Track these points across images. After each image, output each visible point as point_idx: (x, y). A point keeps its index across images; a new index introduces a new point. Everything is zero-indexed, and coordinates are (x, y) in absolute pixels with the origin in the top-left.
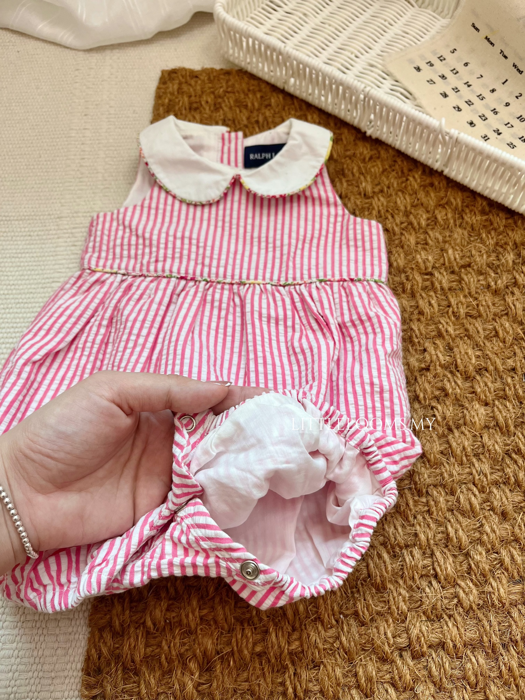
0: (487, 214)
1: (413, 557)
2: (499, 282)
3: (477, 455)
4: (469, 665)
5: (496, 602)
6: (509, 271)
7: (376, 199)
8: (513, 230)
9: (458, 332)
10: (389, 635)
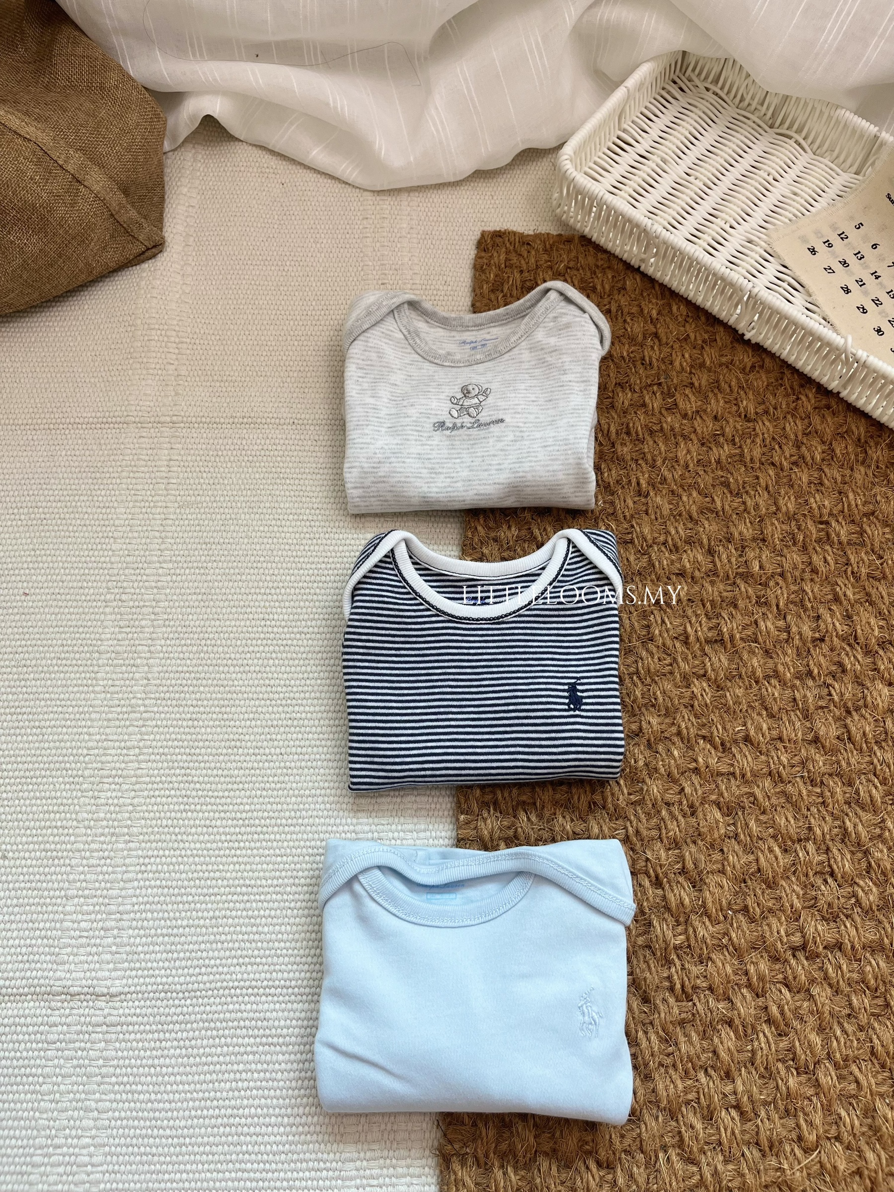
1: (807, 852)
3: (878, 742)
4: (868, 968)
7: (760, 423)
9: (857, 597)
10: (783, 933)
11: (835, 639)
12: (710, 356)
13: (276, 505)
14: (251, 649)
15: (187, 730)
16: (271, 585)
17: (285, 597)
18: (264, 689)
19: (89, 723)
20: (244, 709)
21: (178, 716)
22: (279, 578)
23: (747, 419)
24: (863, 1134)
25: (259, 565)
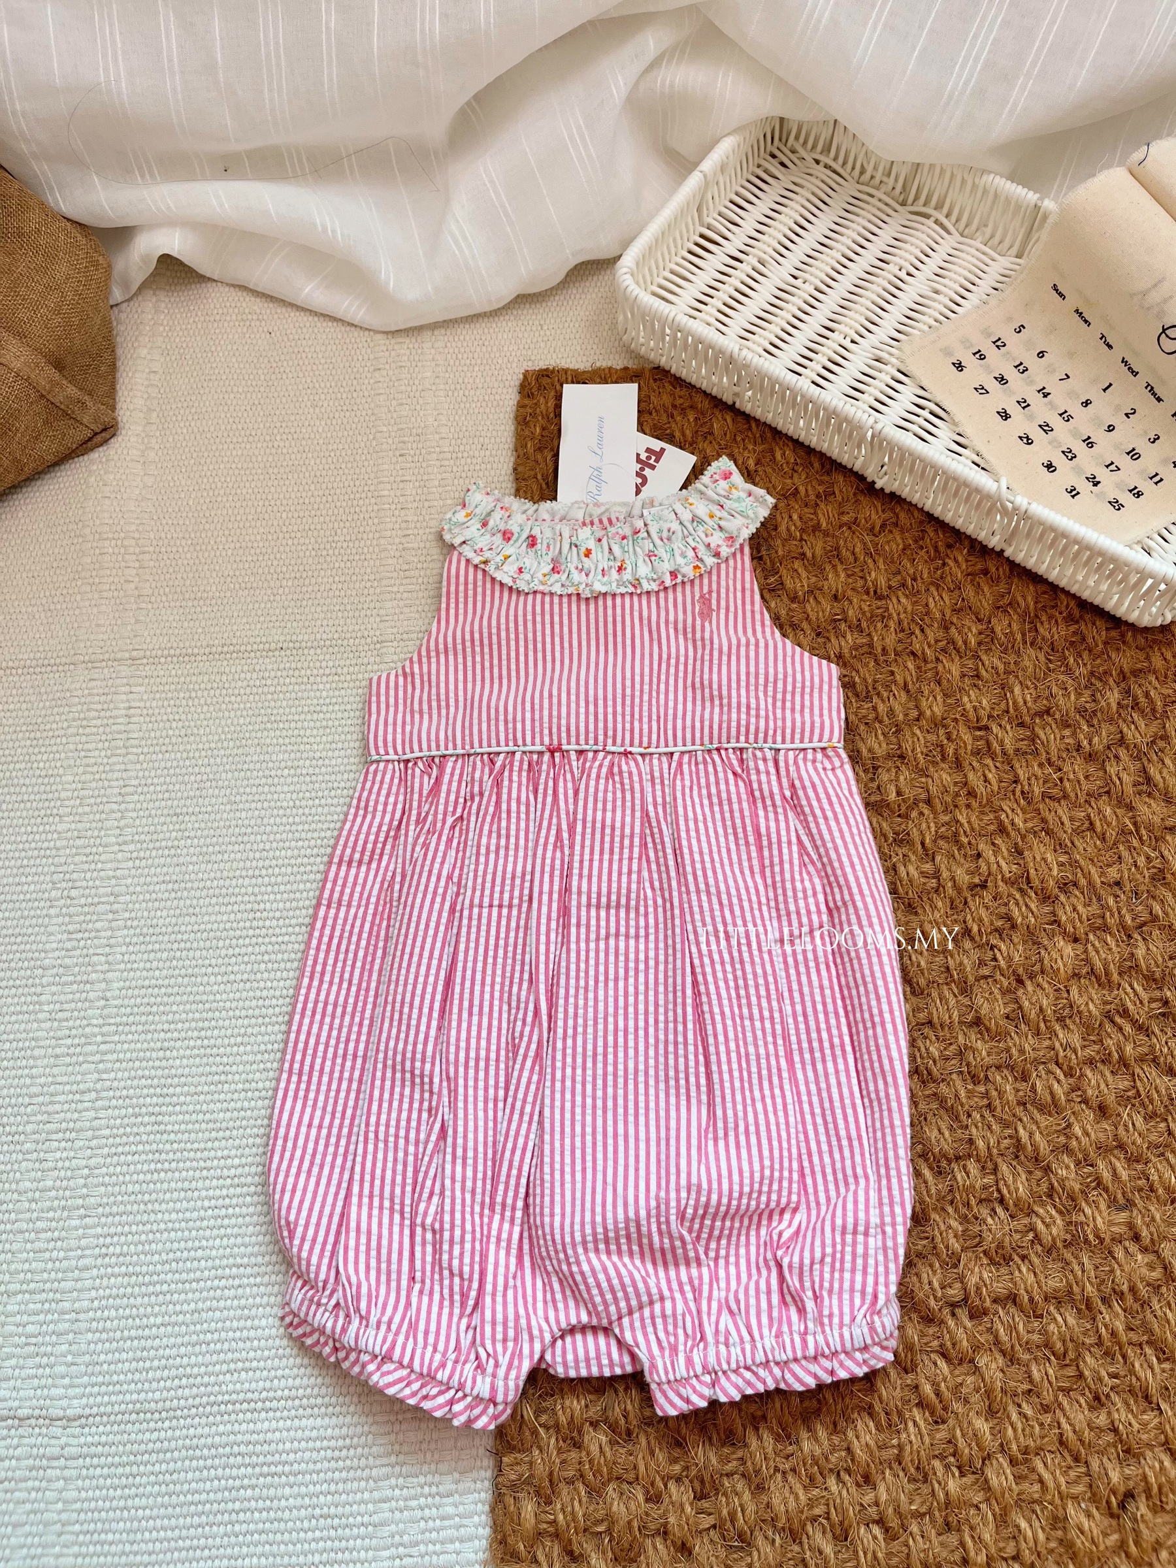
0: (1077, 622)
1: (968, 1174)
2: (1096, 740)
3: (1062, 1020)
4: (1052, 1327)
5: (1091, 1237)
6: (1111, 720)
7: (894, 600)
8: (1118, 649)
9: (1029, 825)
10: (936, 1284)
11: (1000, 883)
12: (826, 514)
13: (267, 757)
14: (237, 950)
15: (157, 1063)
16: (261, 864)
17: (279, 879)
18: (254, 1003)
19: (31, 1062)
20: (229, 1032)
21: (145, 1045)
22: (271, 854)
23: (879, 597)
24: (1051, 1551)
25: (246, 839)
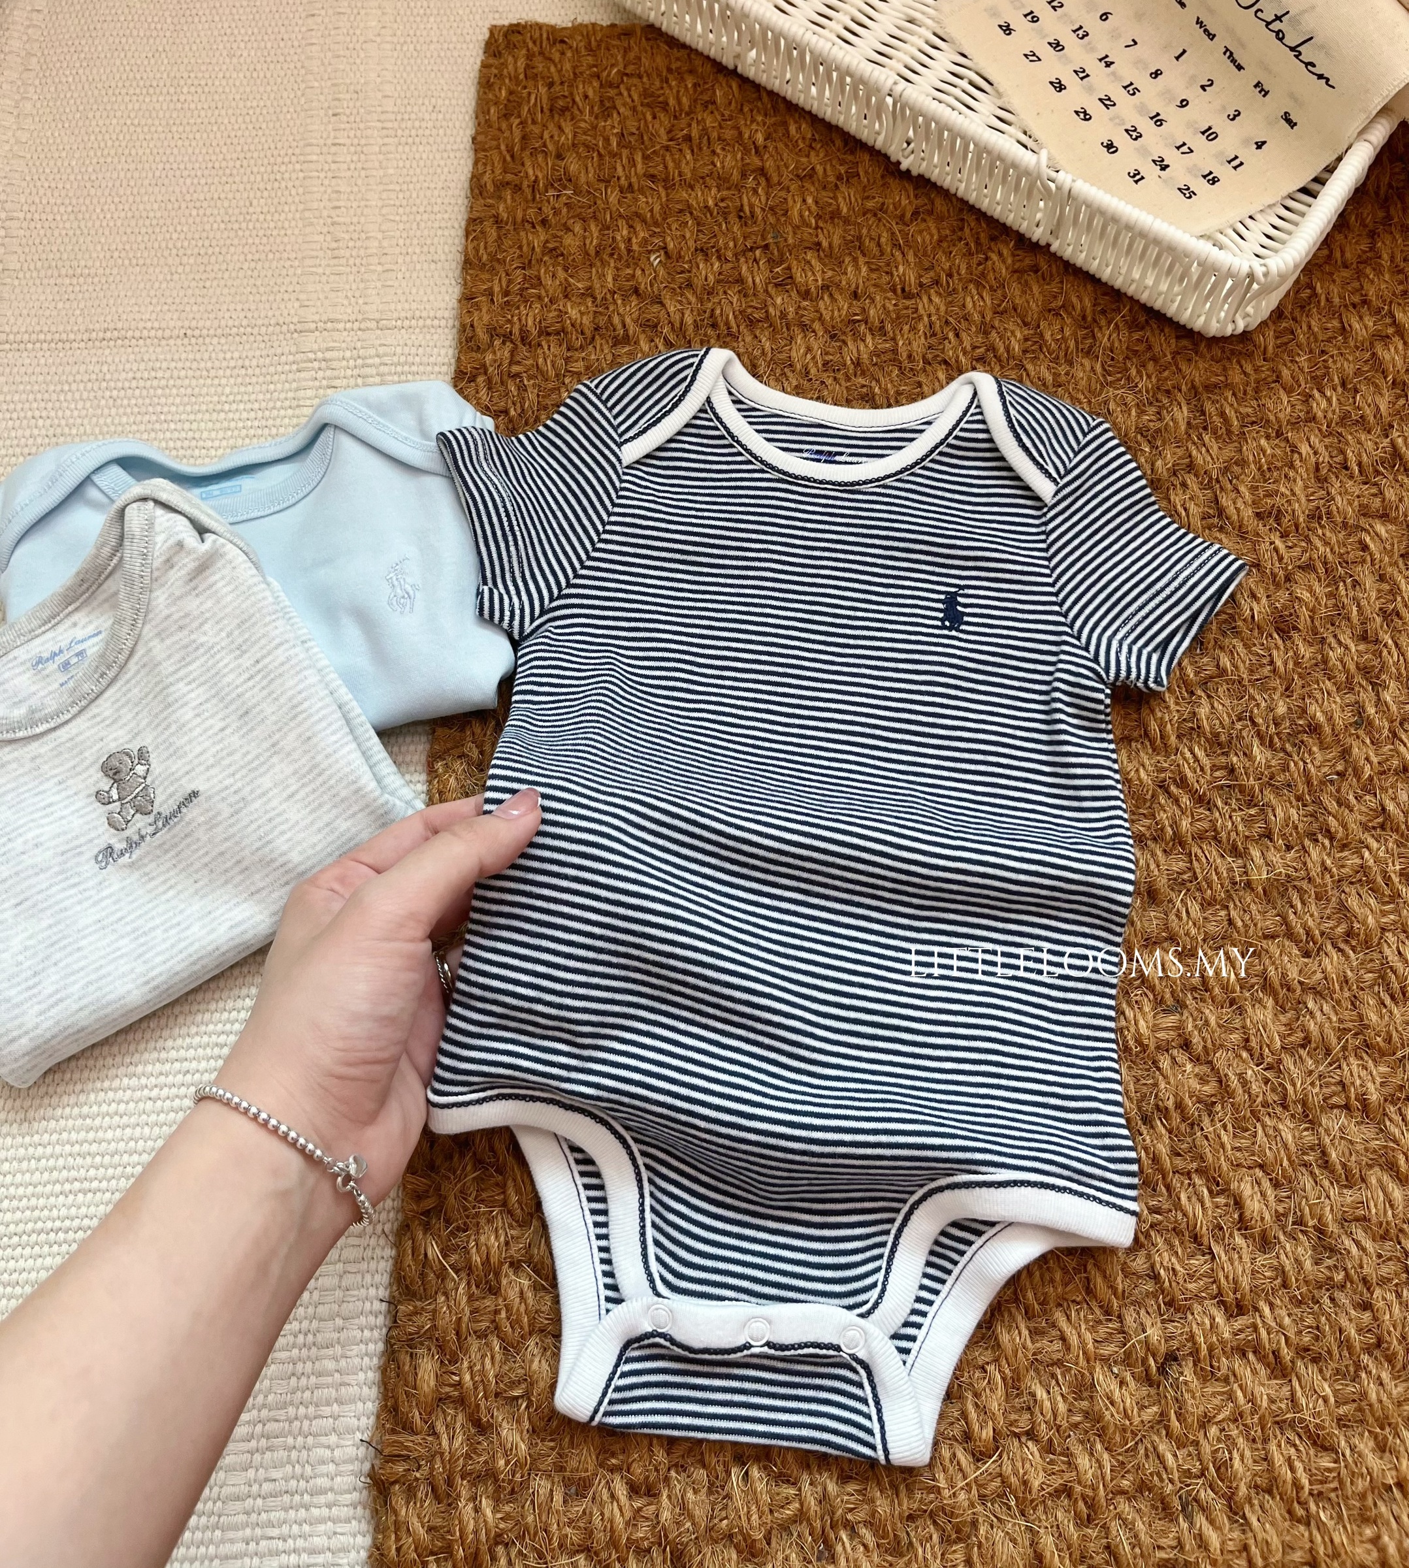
0: (1142, 328)
2: (1159, 463)
5: (1131, 1043)
6: (1179, 443)
7: (925, 299)
8: (1189, 360)
12: (846, 200)
23: (907, 295)
24: (1073, 1426)
